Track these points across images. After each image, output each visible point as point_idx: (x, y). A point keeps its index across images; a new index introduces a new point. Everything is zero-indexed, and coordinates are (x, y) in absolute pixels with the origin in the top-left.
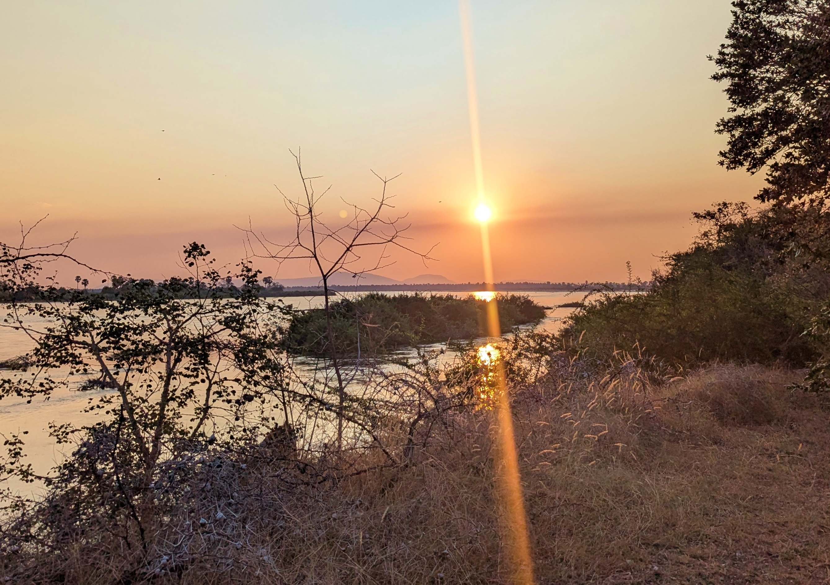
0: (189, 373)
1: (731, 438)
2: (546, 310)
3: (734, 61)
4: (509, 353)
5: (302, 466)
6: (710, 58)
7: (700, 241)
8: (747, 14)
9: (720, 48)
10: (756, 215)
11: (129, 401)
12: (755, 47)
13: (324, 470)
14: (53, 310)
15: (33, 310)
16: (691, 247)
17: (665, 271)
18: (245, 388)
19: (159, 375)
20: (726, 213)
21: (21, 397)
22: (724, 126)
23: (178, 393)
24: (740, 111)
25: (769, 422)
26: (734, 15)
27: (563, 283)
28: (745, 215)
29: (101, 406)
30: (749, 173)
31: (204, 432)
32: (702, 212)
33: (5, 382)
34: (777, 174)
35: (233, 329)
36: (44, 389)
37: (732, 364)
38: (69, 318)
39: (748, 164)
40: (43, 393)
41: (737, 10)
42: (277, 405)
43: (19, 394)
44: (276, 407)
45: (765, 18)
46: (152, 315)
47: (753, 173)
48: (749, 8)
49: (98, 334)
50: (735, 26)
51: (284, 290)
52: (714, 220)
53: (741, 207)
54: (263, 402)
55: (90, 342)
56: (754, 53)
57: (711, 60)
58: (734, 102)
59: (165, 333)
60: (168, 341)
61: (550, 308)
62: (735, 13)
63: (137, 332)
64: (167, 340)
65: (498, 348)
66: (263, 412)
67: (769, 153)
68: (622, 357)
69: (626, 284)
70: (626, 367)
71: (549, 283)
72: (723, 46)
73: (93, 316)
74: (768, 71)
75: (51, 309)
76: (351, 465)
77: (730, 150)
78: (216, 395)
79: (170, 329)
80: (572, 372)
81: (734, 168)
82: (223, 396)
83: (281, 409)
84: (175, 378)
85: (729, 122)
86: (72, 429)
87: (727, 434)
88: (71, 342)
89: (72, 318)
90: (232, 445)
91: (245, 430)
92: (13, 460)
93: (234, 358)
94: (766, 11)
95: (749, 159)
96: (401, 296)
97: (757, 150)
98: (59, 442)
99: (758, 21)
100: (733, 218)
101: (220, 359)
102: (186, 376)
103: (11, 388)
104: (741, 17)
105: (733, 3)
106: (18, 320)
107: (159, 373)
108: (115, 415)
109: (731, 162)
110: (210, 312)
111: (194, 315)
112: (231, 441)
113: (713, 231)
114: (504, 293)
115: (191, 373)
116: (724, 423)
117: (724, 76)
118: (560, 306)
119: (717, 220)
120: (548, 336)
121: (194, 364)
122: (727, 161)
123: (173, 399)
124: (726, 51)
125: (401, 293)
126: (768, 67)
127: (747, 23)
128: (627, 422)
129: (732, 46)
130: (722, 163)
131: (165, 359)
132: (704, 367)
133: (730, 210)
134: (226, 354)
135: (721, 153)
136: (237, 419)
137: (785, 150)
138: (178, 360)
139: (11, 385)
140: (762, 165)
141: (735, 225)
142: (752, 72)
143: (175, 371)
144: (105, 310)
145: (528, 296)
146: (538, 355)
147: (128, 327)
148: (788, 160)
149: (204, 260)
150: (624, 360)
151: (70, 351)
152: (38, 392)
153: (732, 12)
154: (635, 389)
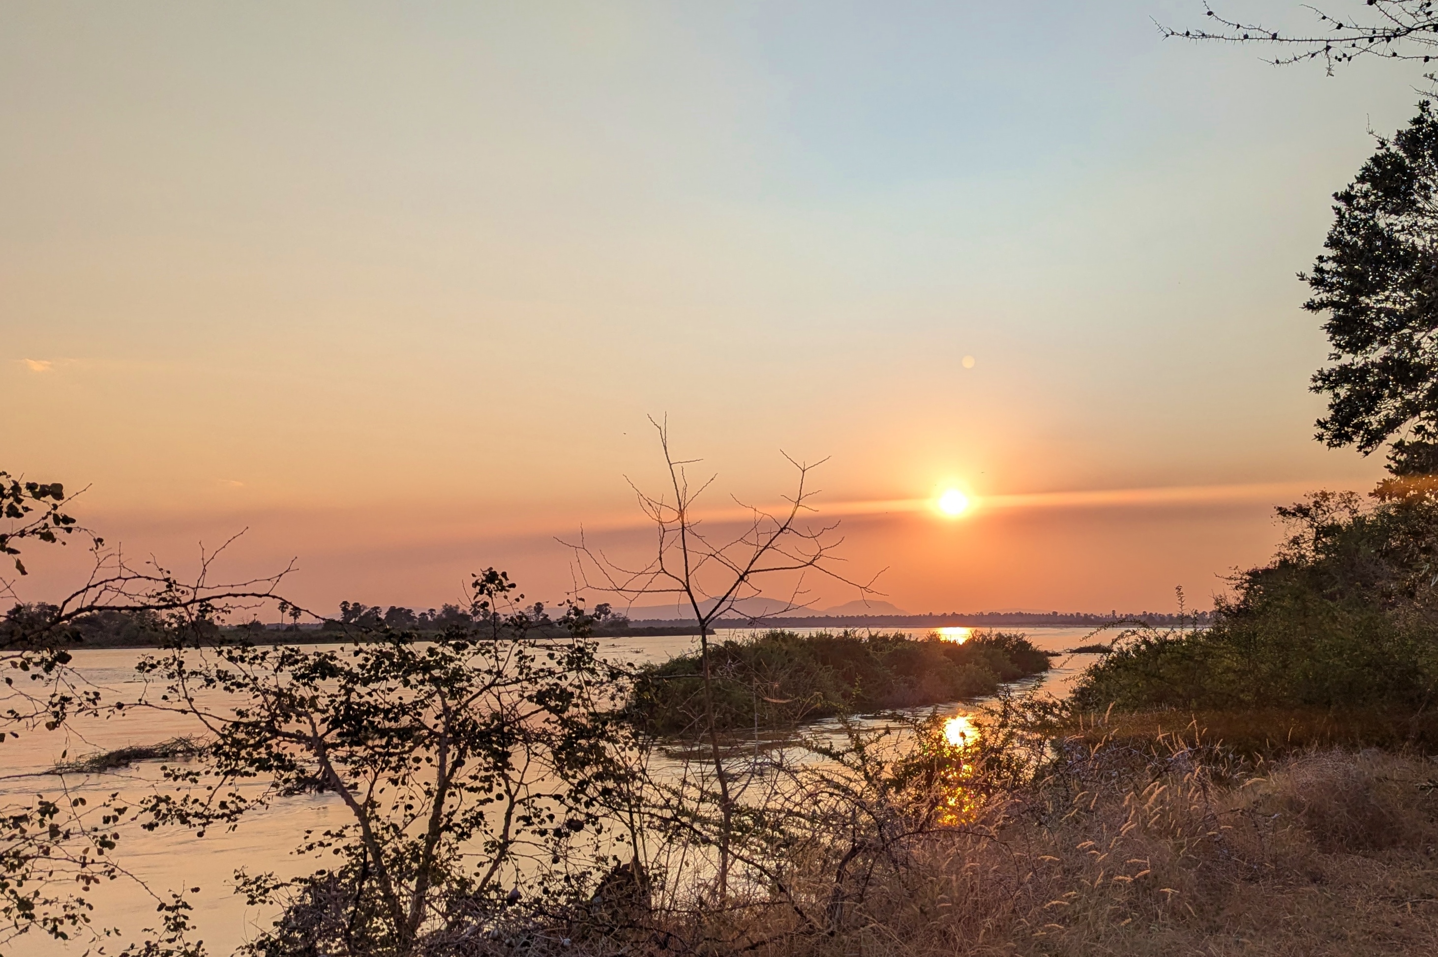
0: (477, 784)
1: (1338, 872)
2: (1050, 658)
3: (1338, 282)
4: (993, 733)
5: (662, 936)
6: (1302, 277)
7: (1287, 552)
8: (1357, 213)
9: (1317, 262)
10: (1372, 511)
11: (374, 830)
12: (1368, 261)
13: (698, 943)
14: (247, 680)
15: (212, 681)
16: (1273, 560)
17: (1234, 598)
18: (570, 809)
19: (426, 788)
20: (1325, 509)
21: (186, 826)
22: (1324, 381)
23: (457, 819)
24: (1347, 359)
25: (1394, 843)
26: (1337, 213)
27: (1078, 614)
28: (1355, 511)
29: (325, 843)
30: (1362, 453)
31: (499, 884)
32: (1290, 507)
33: (159, 800)
34: (1402, 457)
35: (552, 710)
36: (227, 811)
37: (1337, 751)
38: (274, 693)
39: (1360, 439)
40: (226, 819)
41: (1342, 205)
42: (622, 836)
43: (184, 821)
44: (621, 838)
45: (1383, 220)
46: (416, 687)
47: (1367, 453)
48: (1358, 203)
49: (323, 721)
50: (1338, 229)
51: (630, 626)
52: (1308, 519)
53: (1348, 499)
54: (599, 831)
55: (310, 734)
56: (1368, 272)
57: (1303, 279)
58: (1338, 345)
59: (438, 717)
60: (442, 731)
61: (1057, 655)
62: (1338, 211)
63: (391, 716)
64: (440, 729)
65: (977, 724)
66: (598, 847)
67: (1391, 425)
68: (1171, 744)
69: (1175, 616)
70: (1177, 760)
71: (1055, 613)
72: (1320, 258)
73: (316, 689)
74: (1387, 299)
75: (244, 678)
76: (742, 933)
77: (1333, 419)
78: (522, 822)
79: (446, 709)
80: (1093, 769)
81: (1339, 445)
82: (533, 823)
83: (629, 843)
84: (453, 794)
85: (1330, 375)
86: (275, 883)
87: (1332, 865)
88: (276, 733)
89: (279, 694)
90: (546, 902)
91: (567, 879)
92: (172, 935)
93: (552, 759)
94: (1384, 208)
95: (1362, 432)
96: (821, 637)
97: (1372, 419)
98: (252, 903)
99: (1371, 222)
100: (1336, 515)
101: (529, 760)
102: (472, 790)
103: (169, 810)
104: (1347, 216)
105: (1336, 195)
106: (186, 697)
107: (426, 783)
108: (349, 855)
109: (1335, 436)
110: (513, 683)
111: (488, 687)
112: (545, 897)
113: (1306, 536)
114: (985, 631)
115: (481, 784)
116: (1326, 850)
117: (1322, 305)
118: (1072, 651)
119: (1313, 519)
120: (1055, 705)
121: (486, 770)
122: (1327, 435)
123: (448, 828)
124: (1326, 266)
125: (821, 630)
126: (1387, 293)
127: (1356, 225)
128: (1178, 850)
129: (1334, 259)
130: (1320, 438)
131: (436, 760)
132: (1296, 755)
133: (1332, 503)
134: (538, 751)
135: (1319, 422)
136: (555, 861)
137: (1413, 422)
138: (459, 763)
139: (171, 806)
140: (1381, 441)
141: (1339, 526)
142: (1363, 299)
143: (453, 781)
144: (336, 679)
145: (1024, 635)
146: (1038, 736)
147: (376, 707)
148: (1419, 438)
149: (506, 597)
150: (1173, 748)
151: (275, 750)
152: (218, 817)
153: (1333, 207)
154: (1192, 797)
